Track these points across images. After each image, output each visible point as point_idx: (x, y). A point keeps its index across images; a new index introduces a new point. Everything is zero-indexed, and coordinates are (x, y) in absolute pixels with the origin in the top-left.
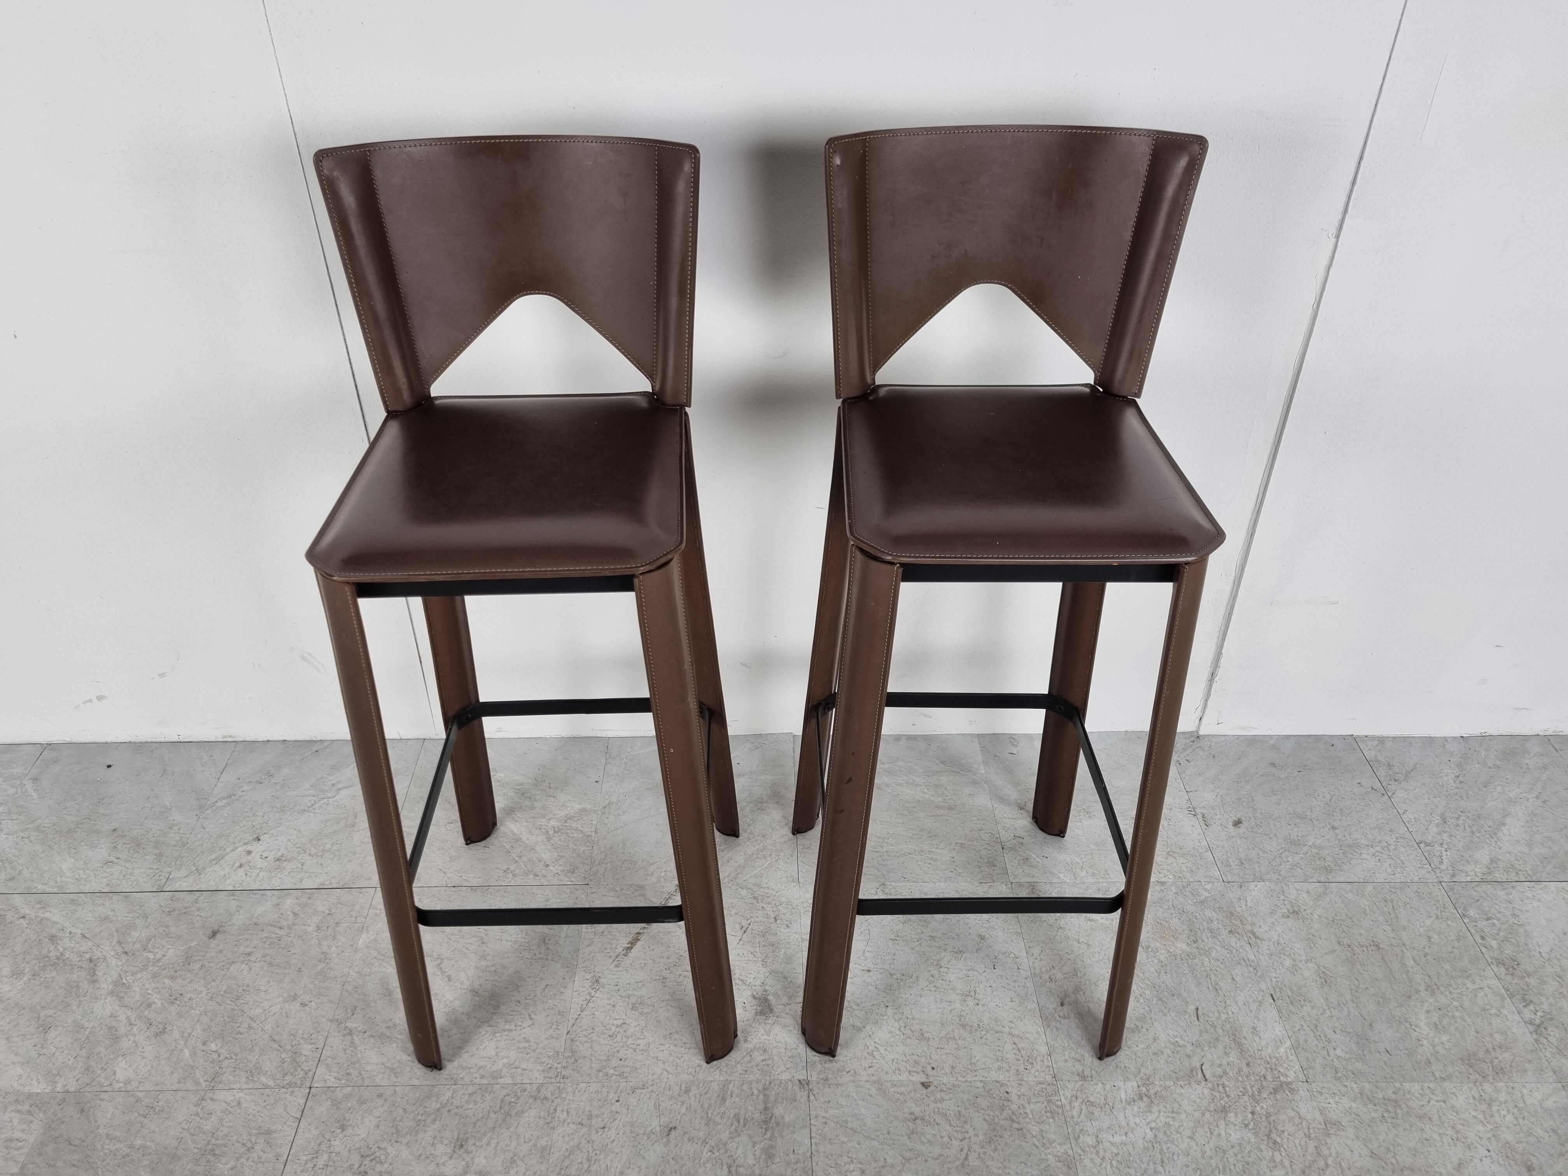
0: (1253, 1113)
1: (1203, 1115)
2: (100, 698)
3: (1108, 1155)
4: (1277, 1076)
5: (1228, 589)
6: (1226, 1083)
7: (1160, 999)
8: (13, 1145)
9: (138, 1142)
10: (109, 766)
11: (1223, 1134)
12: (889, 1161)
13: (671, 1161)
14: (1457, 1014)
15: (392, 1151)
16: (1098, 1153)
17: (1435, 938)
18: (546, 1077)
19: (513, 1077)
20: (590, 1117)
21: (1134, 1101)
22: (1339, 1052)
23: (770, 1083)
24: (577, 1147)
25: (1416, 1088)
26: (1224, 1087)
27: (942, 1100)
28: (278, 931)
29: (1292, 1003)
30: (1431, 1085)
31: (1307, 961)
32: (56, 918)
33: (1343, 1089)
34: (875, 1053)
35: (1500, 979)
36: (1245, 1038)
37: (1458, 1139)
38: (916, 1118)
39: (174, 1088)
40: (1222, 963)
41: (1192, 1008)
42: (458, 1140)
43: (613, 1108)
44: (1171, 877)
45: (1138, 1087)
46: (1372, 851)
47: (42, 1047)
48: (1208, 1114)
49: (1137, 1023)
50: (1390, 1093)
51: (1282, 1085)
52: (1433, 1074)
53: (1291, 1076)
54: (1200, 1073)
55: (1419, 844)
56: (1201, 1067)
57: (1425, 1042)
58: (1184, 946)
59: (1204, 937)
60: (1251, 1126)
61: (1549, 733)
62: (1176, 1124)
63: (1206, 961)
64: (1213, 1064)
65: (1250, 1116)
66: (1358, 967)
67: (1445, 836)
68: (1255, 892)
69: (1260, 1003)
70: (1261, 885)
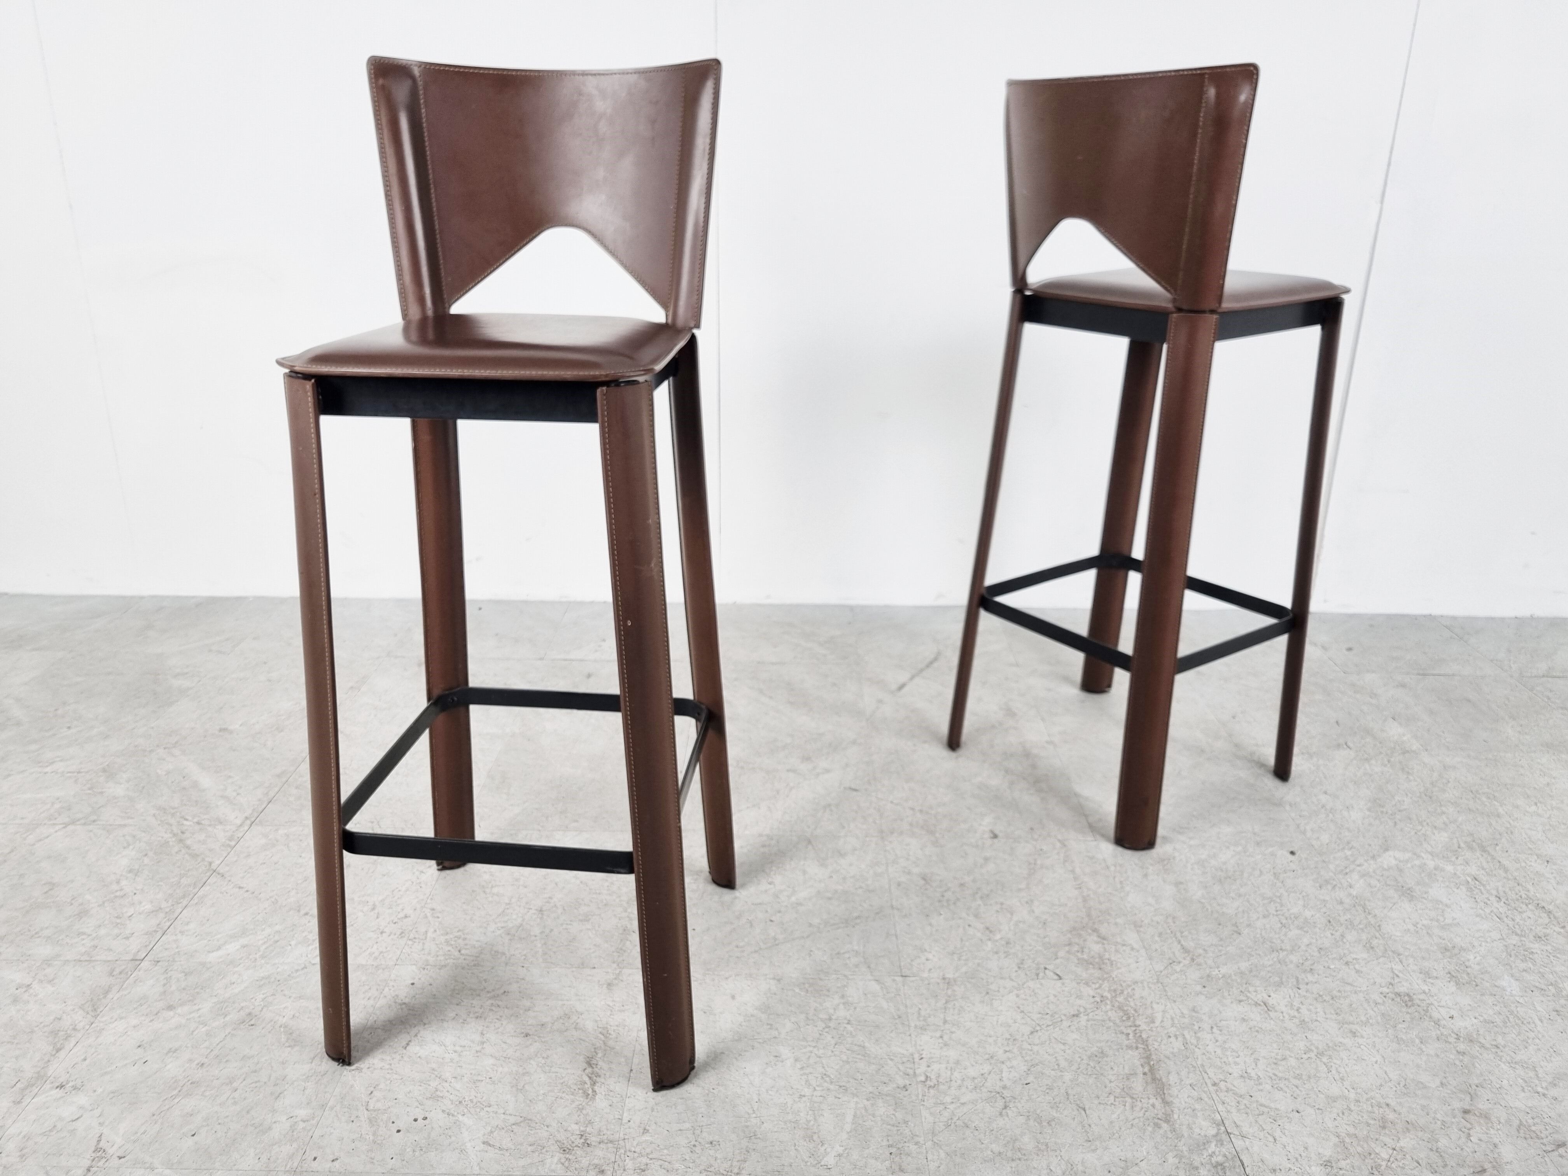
17: (1512, 698)
22: (1448, 740)
25: (1509, 755)
26: (1365, 751)
29: (1408, 720)
30: (1521, 754)
31: (1416, 705)
33: (1455, 754)
35: (1565, 715)
36: (1376, 733)
37: (1545, 775)
40: (1351, 704)
41: (1333, 721)
46: (1457, 662)
48: (1355, 761)
50: (1490, 757)
51: (1408, 752)
52: (1521, 750)
53: (1414, 748)
54: (1345, 746)
55: (1492, 661)
56: (1346, 744)
57: (1513, 738)
58: (1321, 697)
59: (1336, 694)
60: (1389, 766)
62: (1333, 764)
63: (1339, 703)
64: (1354, 742)
65: (1386, 762)
66: (1456, 708)
67: (1511, 658)
68: (1369, 677)
69: (1385, 720)
70: (1373, 674)
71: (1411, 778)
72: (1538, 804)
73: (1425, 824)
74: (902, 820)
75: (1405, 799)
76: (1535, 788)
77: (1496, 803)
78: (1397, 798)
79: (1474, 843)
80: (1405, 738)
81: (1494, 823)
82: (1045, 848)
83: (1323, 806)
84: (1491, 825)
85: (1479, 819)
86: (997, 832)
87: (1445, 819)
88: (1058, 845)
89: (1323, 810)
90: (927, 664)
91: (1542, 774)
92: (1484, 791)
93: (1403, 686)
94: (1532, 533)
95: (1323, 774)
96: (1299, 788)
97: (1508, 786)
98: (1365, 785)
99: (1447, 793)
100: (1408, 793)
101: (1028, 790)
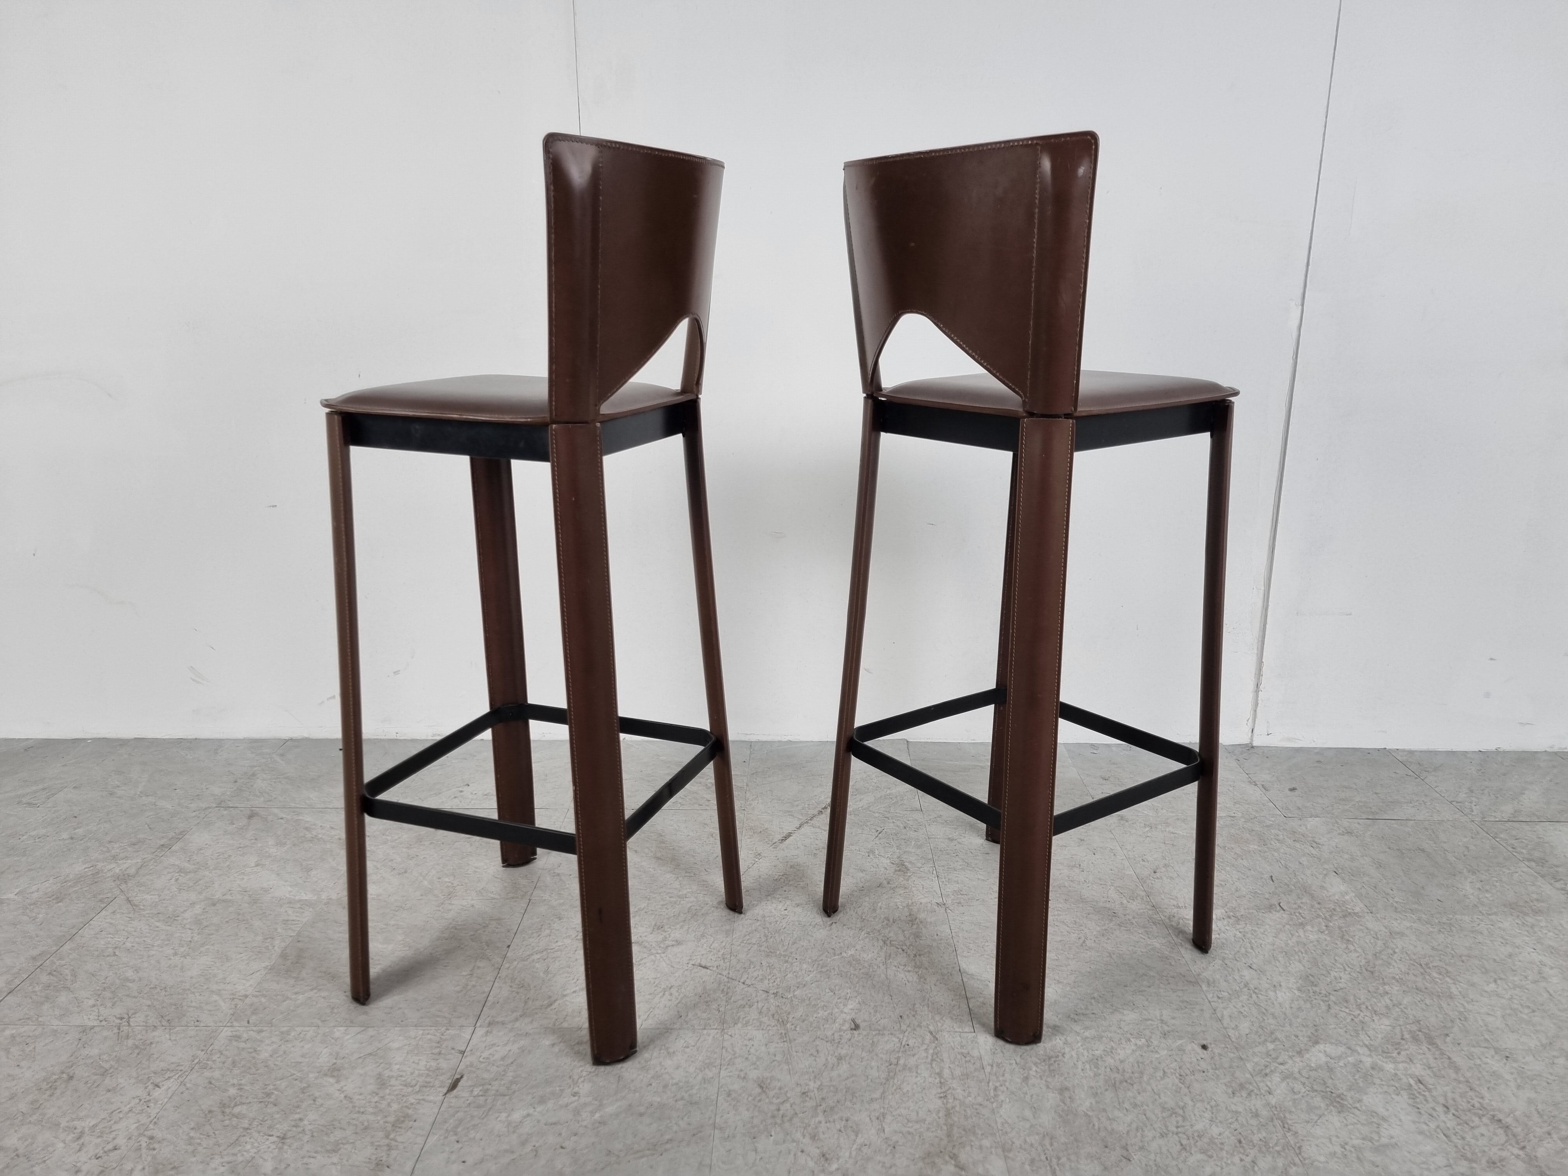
0: (1326, 926)
1: (1284, 926)
4: (1345, 909)
5: (1260, 603)
8: (290, 922)
9: (392, 922)
11: (1303, 936)
14: (1498, 884)
17: (1472, 847)
19: (696, 898)
22: (1396, 899)
25: (1467, 918)
26: (1300, 913)
27: (1059, 915)
29: (1353, 875)
30: (1480, 917)
31: (1363, 856)
32: (308, 819)
33: (1403, 917)
35: (1532, 868)
36: (1314, 891)
37: (1506, 943)
39: (418, 898)
40: (1290, 855)
41: (1266, 876)
42: (655, 925)
46: (1411, 805)
47: (307, 878)
48: (1288, 926)
50: (1444, 920)
51: (1350, 914)
52: (1481, 912)
53: (1357, 910)
54: (1278, 908)
55: (1451, 802)
56: (1279, 904)
57: (1471, 897)
58: (1256, 847)
59: (1273, 843)
60: (1327, 932)
61: (1556, 749)
62: (1262, 930)
63: (1276, 854)
64: (1289, 903)
65: (1324, 928)
66: (1408, 860)
67: (1473, 799)
68: (1312, 822)
69: (1326, 875)
70: (1317, 819)
71: (1351, 947)
72: (1499, 982)
73: (1363, 1007)
74: (750, 1006)
75: (1342, 974)
76: (1495, 960)
77: (1448, 979)
78: (1333, 974)
79: (1420, 1033)
80: (1347, 897)
81: (1444, 1005)
82: (911, 1042)
83: (1246, 985)
84: (1441, 1007)
85: (1428, 1001)
86: (858, 1021)
87: (1388, 1001)
88: (928, 1037)
89: (1246, 989)
90: (820, 809)
91: (1503, 941)
92: (1436, 964)
93: (1350, 833)
94: (1492, 659)
95: (1250, 943)
96: (1221, 962)
97: (1464, 958)
98: (1297, 957)
99: (1392, 967)
100: (1346, 967)
101: (905, 965)
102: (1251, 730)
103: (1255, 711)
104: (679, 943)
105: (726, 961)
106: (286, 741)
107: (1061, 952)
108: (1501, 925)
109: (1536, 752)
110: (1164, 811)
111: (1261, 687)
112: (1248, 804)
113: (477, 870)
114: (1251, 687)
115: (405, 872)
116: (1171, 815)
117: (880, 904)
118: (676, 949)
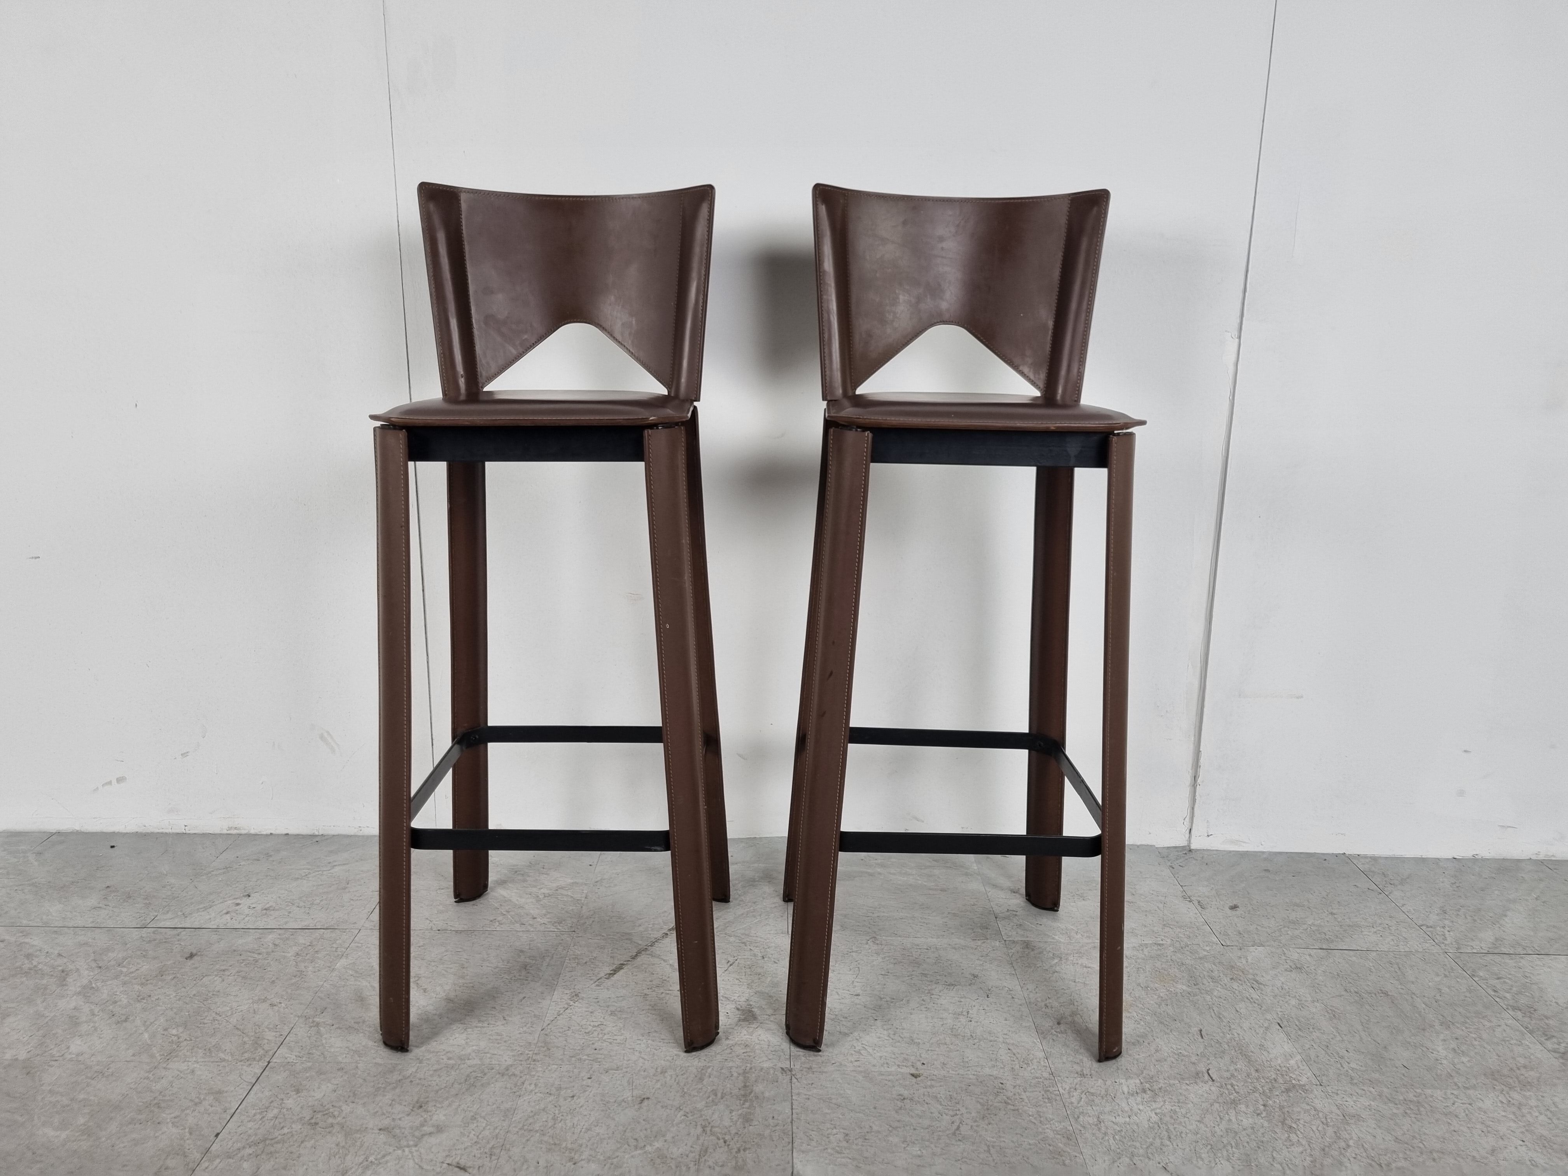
0: (1264, 1105)
1: (1212, 1105)
2: (120, 780)
3: (1110, 1131)
4: (1289, 1080)
5: (1196, 683)
6: (1234, 1083)
7: (1161, 1023)
9: (81, 1096)
10: (112, 847)
11: (1234, 1119)
12: (875, 1128)
13: (642, 1121)
14: (1476, 1043)
15: (346, 1109)
16: (1099, 1129)
17: (1445, 990)
18: (515, 1060)
19: (481, 1059)
20: (559, 1089)
21: (1137, 1093)
22: (1353, 1065)
23: (751, 1068)
24: (544, 1110)
25: (1438, 1094)
26: (1232, 1085)
27: (932, 1086)
28: (256, 956)
29: (1300, 1029)
30: (1455, 1092)
31: (1313, 1001)
32: (35, 943)
33: (1360, 1092)
34: (862, 1052)
35: (1517, 1020)
36: (1252, 1052)
37: (1489, 1132)
38: (904, 1099)
39: (128, 1060)
40: (1225, 1000)
41: (1195, 1030)
42: (417, 1102)
43: (584, 1083)
44: (1168, 940)
45: (1142, 1083)
46: (1373, 930)
48: (1216, 1105)
49: (1138, 1039)
50: (1411, 1096)
51: (1294, 1086)
52: (1456, 1084)
53: (1304, 1080)
54: (1206, 1075)
55: (1420, 927)
56: (1207, 1071)
57: (1445, 1062)
58: (1184, 987)
59: (1205, 982)
60: (1264, 1114)
61: (1541, 857)
62: (1183, 1111)
63: (1208, 998)
64: (1219, 1069)
65: (1262, 1107)
66: (1368, 1007)
67: (1447, 922)
68: (1255, 953)
69: (1267, 1029)
70: (1261, 949)
71: (1294, 1137)
80: (1292, 1062)
90: (666, 931)
91: (1485, 1129)
92: (1400, 1164)
93: (1299, 968)
94: (1465, 751)
95: (1168, 1130)
96: (1127, 1160)
97: (1435, 1155)
98: (1225, 1153)
99: (1344, 1168)
100: (1286, 1168)
101: (722, 1166)
102: (1188, 831)
103: (1193, 809)
104: (439, 1129)
105: (493, 1157)
106: (52, 834)
107: (927, 1143)
108: (1480, 1104)
109: (1519, 861)
110: (1079, 936)
111: (1199, 781)
112: (1180, 927)
113: (219, 1018)
114: (1188, 779)
115: (126, 1020)
116: (1086, 941)
117: (709, 1070)
118: (433, 1140)
